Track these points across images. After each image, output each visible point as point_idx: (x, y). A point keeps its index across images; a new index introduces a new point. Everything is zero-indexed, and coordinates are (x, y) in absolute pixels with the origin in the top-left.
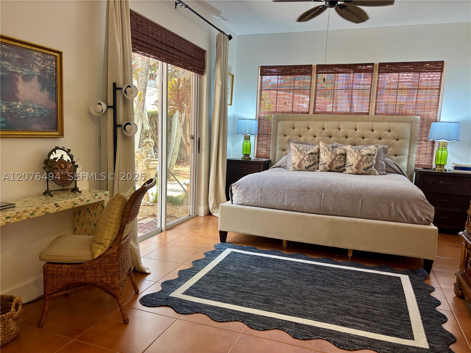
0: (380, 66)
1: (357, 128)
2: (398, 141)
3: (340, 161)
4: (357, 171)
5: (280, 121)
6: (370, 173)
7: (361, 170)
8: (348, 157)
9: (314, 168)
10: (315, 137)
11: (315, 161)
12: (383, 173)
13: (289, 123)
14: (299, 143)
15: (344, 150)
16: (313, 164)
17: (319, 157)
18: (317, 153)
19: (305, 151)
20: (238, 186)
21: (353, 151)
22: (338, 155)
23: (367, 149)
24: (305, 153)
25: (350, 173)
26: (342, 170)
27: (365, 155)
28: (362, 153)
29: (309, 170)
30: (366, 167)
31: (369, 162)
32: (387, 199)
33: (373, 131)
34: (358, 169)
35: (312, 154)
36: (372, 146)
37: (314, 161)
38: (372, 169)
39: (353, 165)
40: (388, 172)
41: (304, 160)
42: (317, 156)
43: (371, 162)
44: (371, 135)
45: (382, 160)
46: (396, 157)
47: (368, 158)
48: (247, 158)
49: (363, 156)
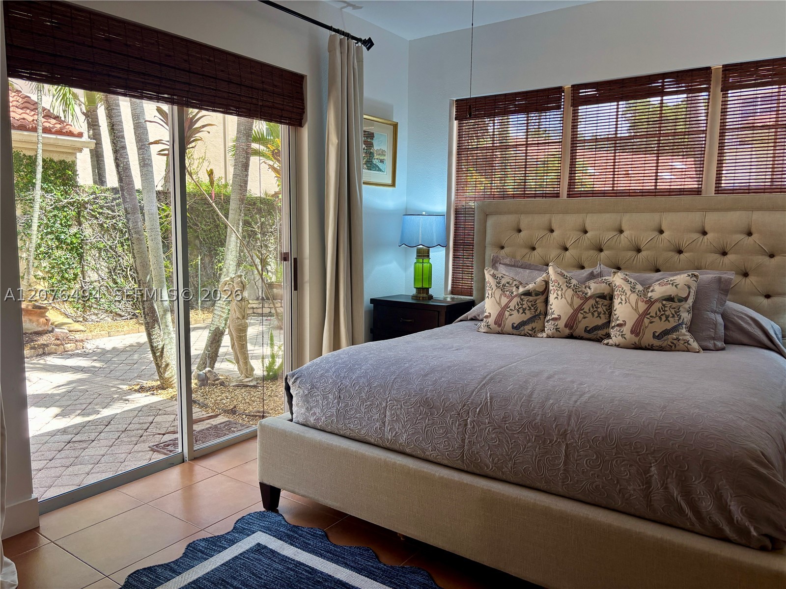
0: (727, 72)
1: (663, 228)
2: (772, 260)
3: (596, 314)
4: (636, 340)
5: (491, 216)
6: (671, 347)
7: (648, 339)
8: (616, 301)
9: (533, 329)
10: (566, 249)
11: (537, 310)
12: (714, 343)
13: (508, 220)
14: (517, 267)
15: (609, 284)
16: (531, 318)
17: (546, 301)
18: (543, 293)
19: (514, 288)
20: (296, 379)
21: (627, 288)
22: (590, 297)
23: (667, 283)
24: (512, 293)
25: (617, 344)
26: (601, 336)
27: (656, 301)
28: (650, 294)
29: (522, 333)
30: (659, 331)
31: (667, 317)
32: (637, 452)
33: (705, 233)
34: (637, 335)
35: (528, 293)
36: (682, 276)
37: (533, 311)
38: (679, 335)
39: (625, 324)
40: (729, 342)
41: (508, 309)
42: (541, 298)
43: (673, 316)
44: (698, 245)
45: (715, 312)
46: (770, 300)
47: (665, 307)
48: (421, 295)
49: (650, 303)
